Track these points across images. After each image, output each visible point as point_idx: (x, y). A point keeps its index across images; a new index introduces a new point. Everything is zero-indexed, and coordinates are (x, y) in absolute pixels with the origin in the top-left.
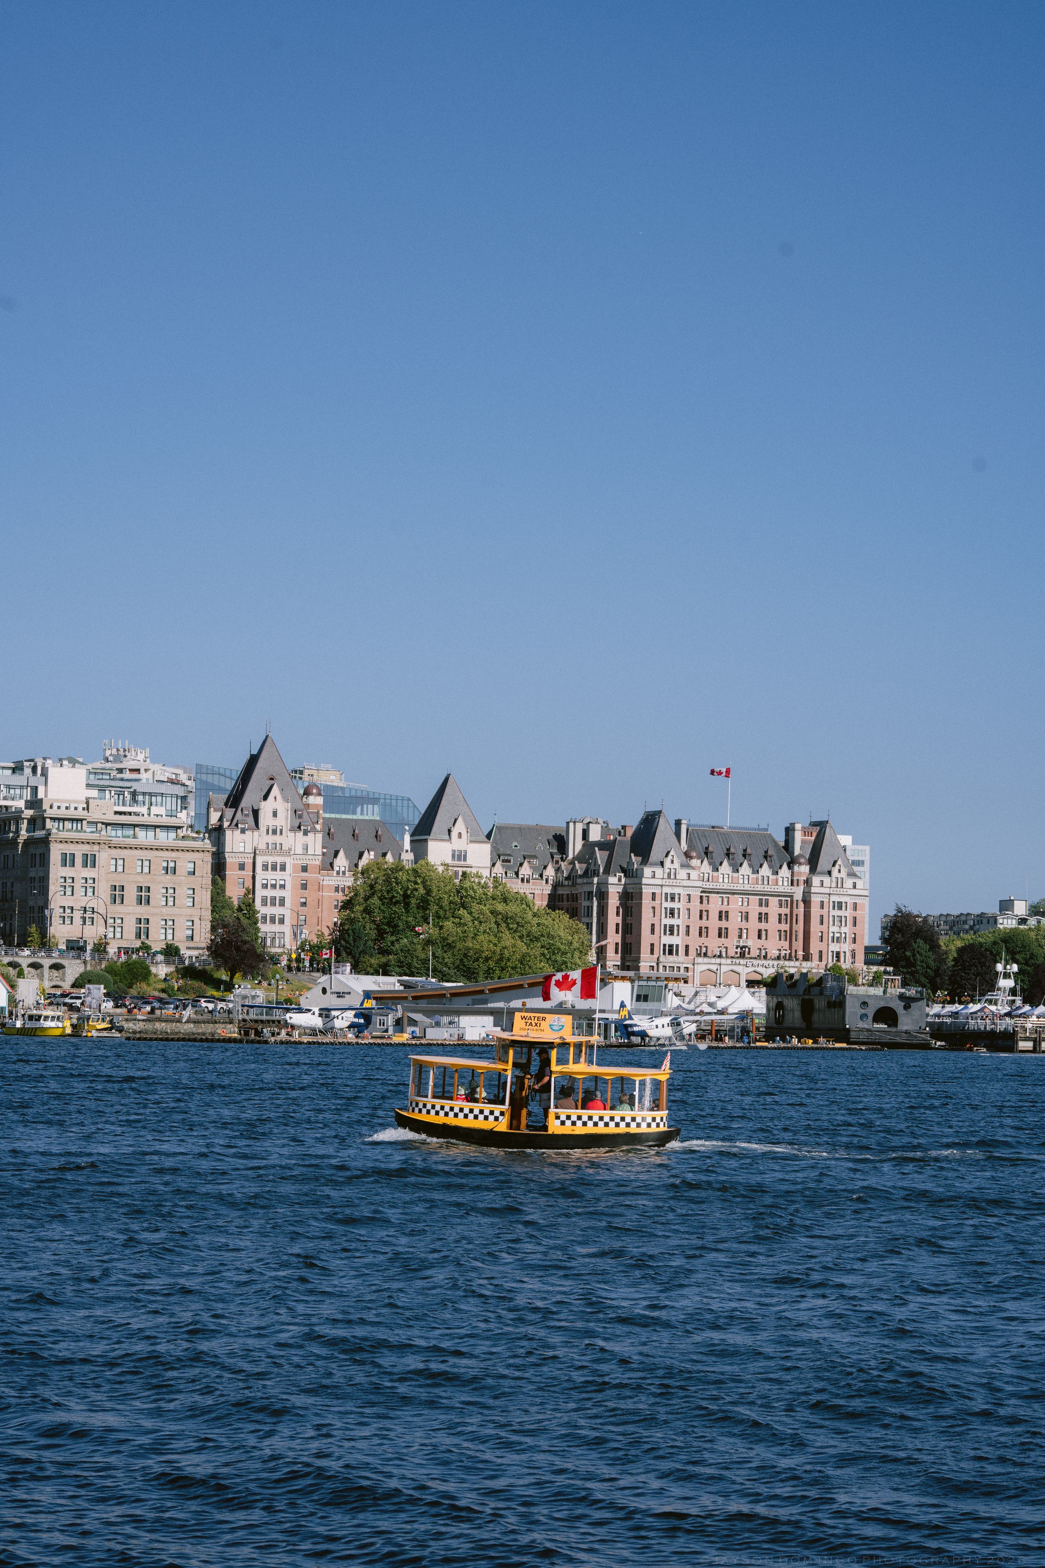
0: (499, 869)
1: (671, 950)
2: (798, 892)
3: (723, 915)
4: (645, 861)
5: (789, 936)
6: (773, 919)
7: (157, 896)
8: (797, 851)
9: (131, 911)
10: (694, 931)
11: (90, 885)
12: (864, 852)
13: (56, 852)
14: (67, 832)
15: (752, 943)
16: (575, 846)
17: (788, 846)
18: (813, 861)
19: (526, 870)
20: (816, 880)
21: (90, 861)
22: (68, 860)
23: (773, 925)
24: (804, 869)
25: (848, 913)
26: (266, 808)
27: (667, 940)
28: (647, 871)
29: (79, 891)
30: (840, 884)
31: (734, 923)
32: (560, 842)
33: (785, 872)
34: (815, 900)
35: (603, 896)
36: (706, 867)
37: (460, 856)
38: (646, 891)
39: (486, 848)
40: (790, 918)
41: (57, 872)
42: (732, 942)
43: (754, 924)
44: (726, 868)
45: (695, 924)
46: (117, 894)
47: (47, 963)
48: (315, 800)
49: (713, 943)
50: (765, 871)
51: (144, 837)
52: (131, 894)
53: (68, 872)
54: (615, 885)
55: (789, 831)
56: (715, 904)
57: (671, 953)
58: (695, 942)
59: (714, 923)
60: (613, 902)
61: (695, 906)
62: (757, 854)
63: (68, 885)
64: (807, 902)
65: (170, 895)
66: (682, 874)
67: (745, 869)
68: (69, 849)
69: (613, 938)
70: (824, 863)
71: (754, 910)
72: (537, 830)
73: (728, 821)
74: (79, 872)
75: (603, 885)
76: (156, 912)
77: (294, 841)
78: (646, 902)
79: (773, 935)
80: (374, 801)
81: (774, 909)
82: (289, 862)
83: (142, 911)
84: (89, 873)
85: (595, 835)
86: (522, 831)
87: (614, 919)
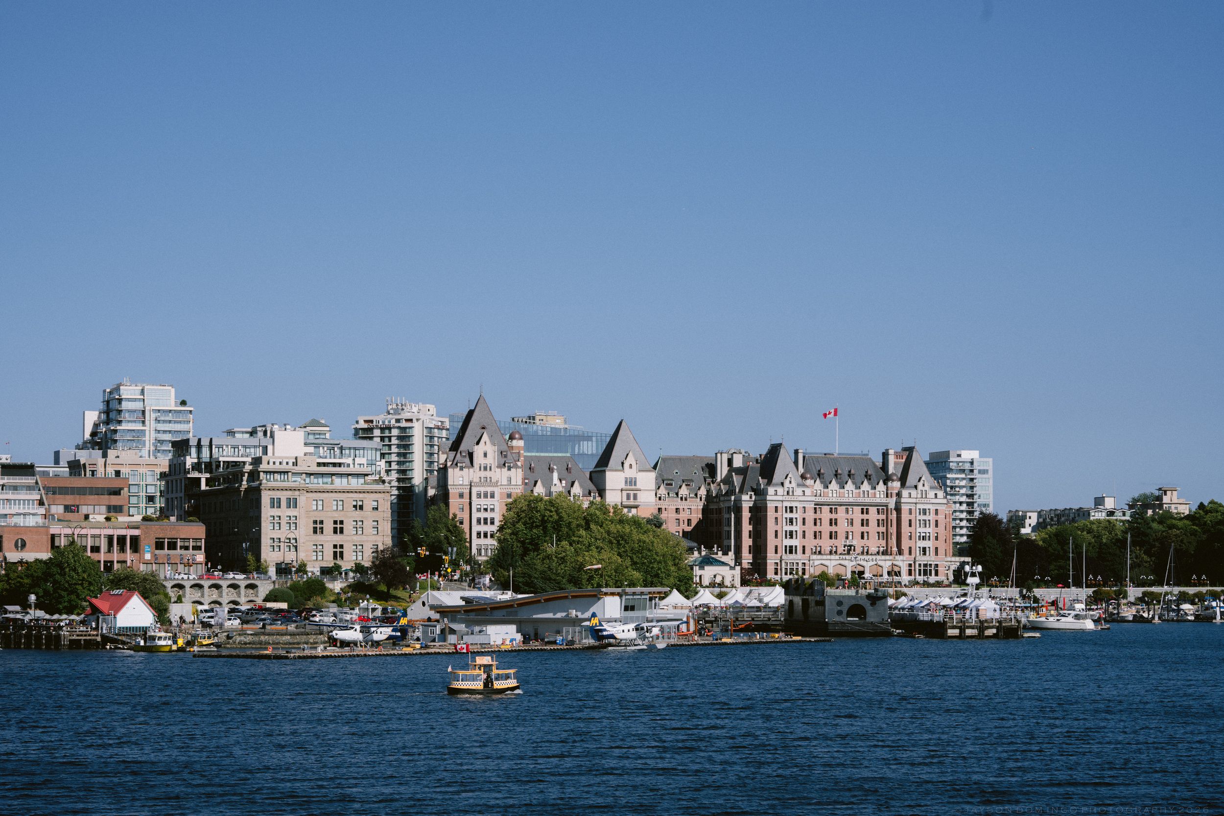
0: (663, 491)
1: (791, 550)
2: (892, 503)
3: (833, 522)
4: (769, 483)
5: (886, 536)
6: (873, 523)
7: (348, 527)
8: (891, 470)
9: (329, 539)
10: (810, 535)
11: (293, 523)
12: (988, 463)
13: (265, 498)
14: (277, 481)
15: (857, 542)
16: (722, 471)
17: (884, 467)
18: (903, 479)
19: (684, 491)
20: (905, 493)
21: (292, 503)
22: (276, 503)
23: (873, 528)
24: (896, 485)
25: (931, 517)
26: (478, 451)
27: (788, 542)
28: (771, 490)
29: (285, 526)
30: (924, 495)
31: (842, 527)
32: (711, 469)
33: (881, 487)
34: (905, 508)
35: (738, 510)
36: (818, 485)
37: (631, 482)
38: (770, 506)
39: (652, 475)
40: (886, 523)
41: (267, 512)
42: (840, 543)
43: (857, 528)
44: (834, 485)
45: (810, 529)
46: (318, 528)
47: (242, 584)
48: (518, 443)
49: (826, 543)
50: (866, 486)
51: (339, 483)
52: (329, 527)
53: (276, 512)
54: (747, 501)
55: (885, 455)
56: (825, 514)
57: (791, 552)
58: (810, 543)
59: (826, 528)
60: (746, 515)
61: (810, 516)
62: (859, 474)
63: (277, 522)
64: (898, 509)
65: (359, 526)
66: (798, 491)
67: (850, 486)
68: (276, 495)
69: (747, 542)
70: (911, 480)
71: (857, 515)
72: (693, 459)
73: (836, 451)
74: (284, 512)
75: (738, 502)
76: (348, 539)
77: (501, 475)
78: (771, 515)
79: (874, 536)
80: (589, 438)
81: (873, 515)
82: (497, 491)
83: (338, 539)
84: (292, 512)
85: (738, 462)
86: (682, 461)
87: (747, 528)
